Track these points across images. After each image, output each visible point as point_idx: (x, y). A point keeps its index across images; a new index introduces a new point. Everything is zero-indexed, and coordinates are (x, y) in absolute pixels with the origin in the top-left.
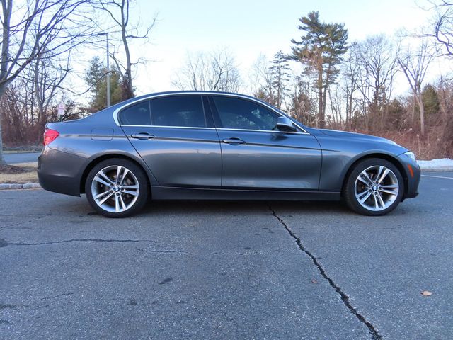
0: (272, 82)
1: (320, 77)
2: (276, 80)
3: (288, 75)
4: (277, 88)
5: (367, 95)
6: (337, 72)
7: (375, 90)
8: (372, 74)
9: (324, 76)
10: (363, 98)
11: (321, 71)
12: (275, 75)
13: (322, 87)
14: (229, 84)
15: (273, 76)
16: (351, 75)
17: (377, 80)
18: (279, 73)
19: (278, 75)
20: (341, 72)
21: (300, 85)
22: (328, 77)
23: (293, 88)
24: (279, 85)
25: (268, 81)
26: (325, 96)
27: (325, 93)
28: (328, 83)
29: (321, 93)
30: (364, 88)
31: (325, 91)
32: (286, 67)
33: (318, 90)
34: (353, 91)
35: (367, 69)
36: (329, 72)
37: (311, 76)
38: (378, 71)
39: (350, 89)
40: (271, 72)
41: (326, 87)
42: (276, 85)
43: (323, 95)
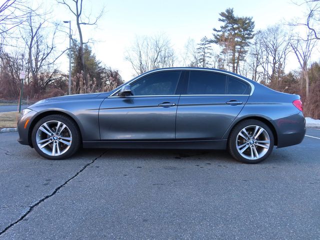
0: (199, 59)
2: (202, 57)
3: (211, 54)
4: (202, 63)
5: (266, 69)
6: (246, 52)
7: (273, 65)
8: (270, 53)
9: (237, 55)
10: (263, 71)
11: (234, 51)
12: (201, 54)
14: (166, 59)
16: (256, 54)
17: (275, 58)
18: (204, 52)
19: (203, 53)
20: (249, 52)
21: (219, 61)
22: (239, 55)
23: (213, 63)
24: (204, 61)
25: (195, 57)
26: (237, 70)
27: (237, 68)
28: (238, 59)
29: (234, 67)
30: (265, 64)
32: (209, 48)
33: (232, 65)
34: (257, 66)
35: (267, 50)
36: (240, 52)
37: (227, 55)
38: (275, 52)
39: (255, 64)
40: (198, 51)
41: (238, 63)
42: (202, 60)
43: (235, 68)
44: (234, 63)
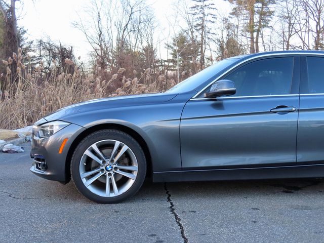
0: (195, 24)
1: (252, 19)
2: (199, 22)
3: (214, 16)
4: (201, 31)
5: (306, 42)
6: (271, 13)
7: (316, 35)
8: (312, 16)
9: (257, 18)
10: (302, 45)
11: (252, 12)
12: (198, 16)
13: (254, 31)
14: (142, 25)
15: (196, 17)
16: (288, 17)
17: (318, 23)
18: (203, 13)
19: (202, 15)
20: (276, 14)
21: (228, 28)
22: (261, 19)
23: (219, 32)
24: (203, 27)
25: (189, 23)
26: (257, 42)
27: (257, 39)
28: (260, 26)
29: (252, 38)
30: (303, 33)
31: (258, 36)
32: (211, 6)
33: (249, 35)
34: (290, 36)
35: (306, 11)
36: (262, 14)
37: (241, 17)
38: (319, 13)
39: (287, 34)
40: (193, 12)
41: (258, 31)
42: (199, 27)
43: (255, 40)
44: (252, 32)
